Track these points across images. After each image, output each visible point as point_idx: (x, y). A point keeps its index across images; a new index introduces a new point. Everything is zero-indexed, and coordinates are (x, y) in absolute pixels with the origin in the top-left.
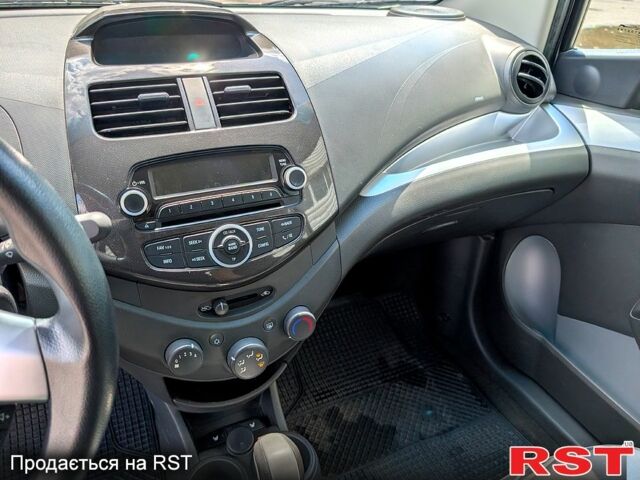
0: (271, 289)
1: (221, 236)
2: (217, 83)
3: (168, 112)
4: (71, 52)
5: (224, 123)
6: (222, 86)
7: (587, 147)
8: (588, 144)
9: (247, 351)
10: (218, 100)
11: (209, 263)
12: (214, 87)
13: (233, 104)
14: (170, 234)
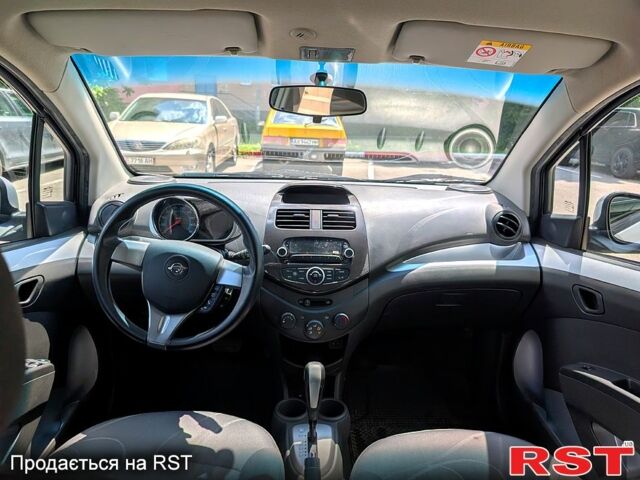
0: (331, 301)
1: (312, 271)
2: (325, 213)
3: (303, 220)
4: (275, 198)
5: (324, 228)
6: (326, 214)
7: (541, 268)
8: (543, 265)
9: (314, 324)
10: (324, 219)
11: (305, 281)
12: (324, 214)
13: (329, 221)
14: (293, 266)
